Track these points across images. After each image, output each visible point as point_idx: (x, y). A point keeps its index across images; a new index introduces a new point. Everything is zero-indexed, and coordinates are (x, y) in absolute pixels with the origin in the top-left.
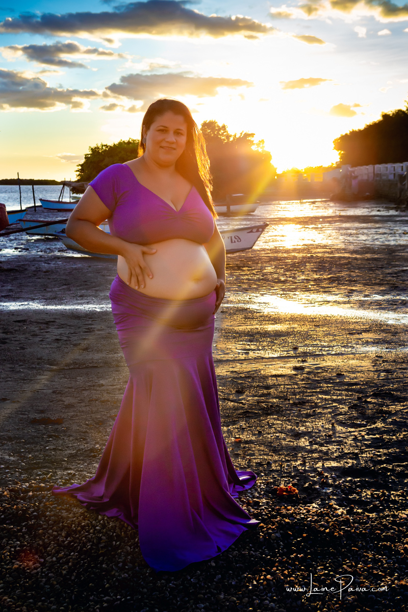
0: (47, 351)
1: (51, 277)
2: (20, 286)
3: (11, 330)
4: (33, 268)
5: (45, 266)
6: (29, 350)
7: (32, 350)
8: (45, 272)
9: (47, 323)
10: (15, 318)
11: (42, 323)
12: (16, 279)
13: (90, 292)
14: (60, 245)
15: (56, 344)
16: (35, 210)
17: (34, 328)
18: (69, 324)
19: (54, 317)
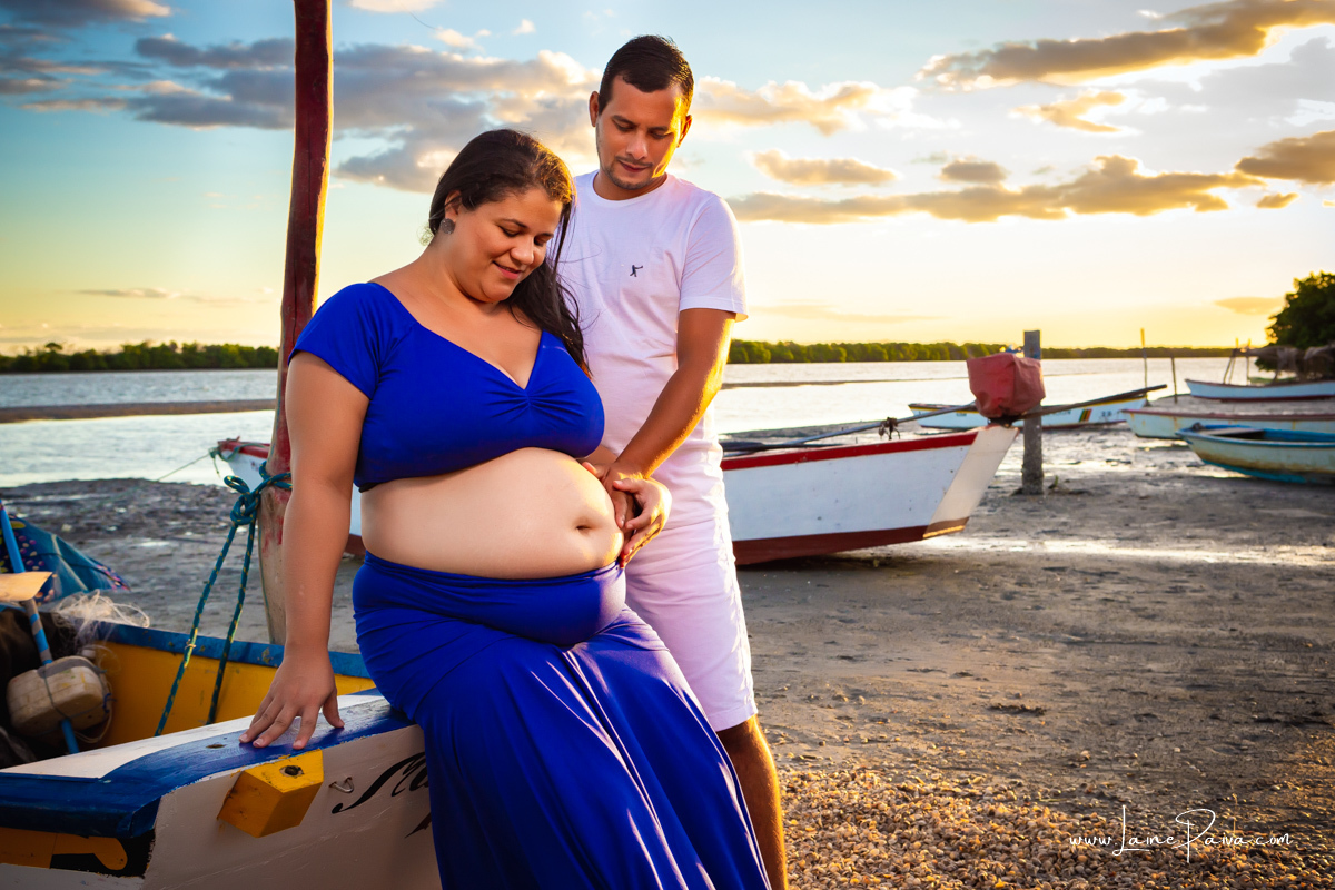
0: (1077, 614)
1: (1149, 506)
2: (1086, 517)
3: (1032, 581)
4: (1123, 492)
5: (1146, 489)
6: (1047, 610)
7: (1052, 611)
8: (1142, 498)
9: (1102, 575)
10: (1047, 565)
11: (1092, 574)
12: (1083, 506)
13: (1211, 532)
14: (1193, 457)
15: (1101, 606)
16: (1176, 401)
17: (1076, 581)
18: (1143, 578)
19: (1121, 566)
